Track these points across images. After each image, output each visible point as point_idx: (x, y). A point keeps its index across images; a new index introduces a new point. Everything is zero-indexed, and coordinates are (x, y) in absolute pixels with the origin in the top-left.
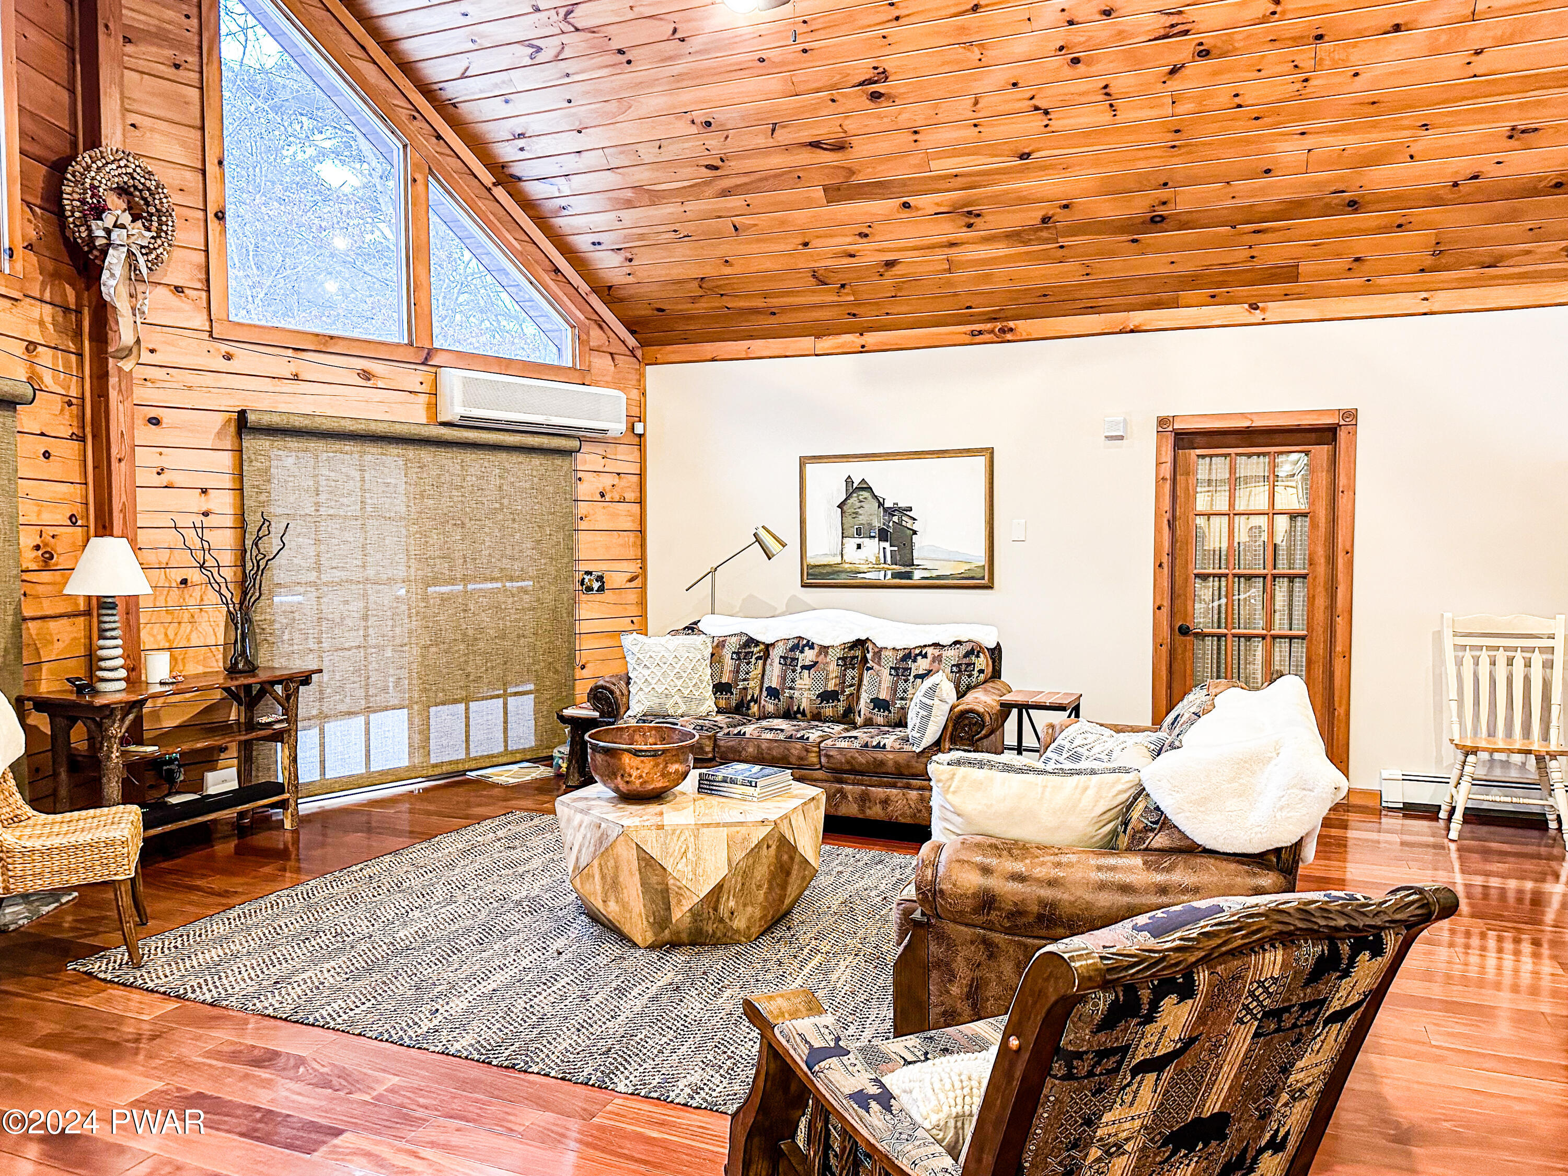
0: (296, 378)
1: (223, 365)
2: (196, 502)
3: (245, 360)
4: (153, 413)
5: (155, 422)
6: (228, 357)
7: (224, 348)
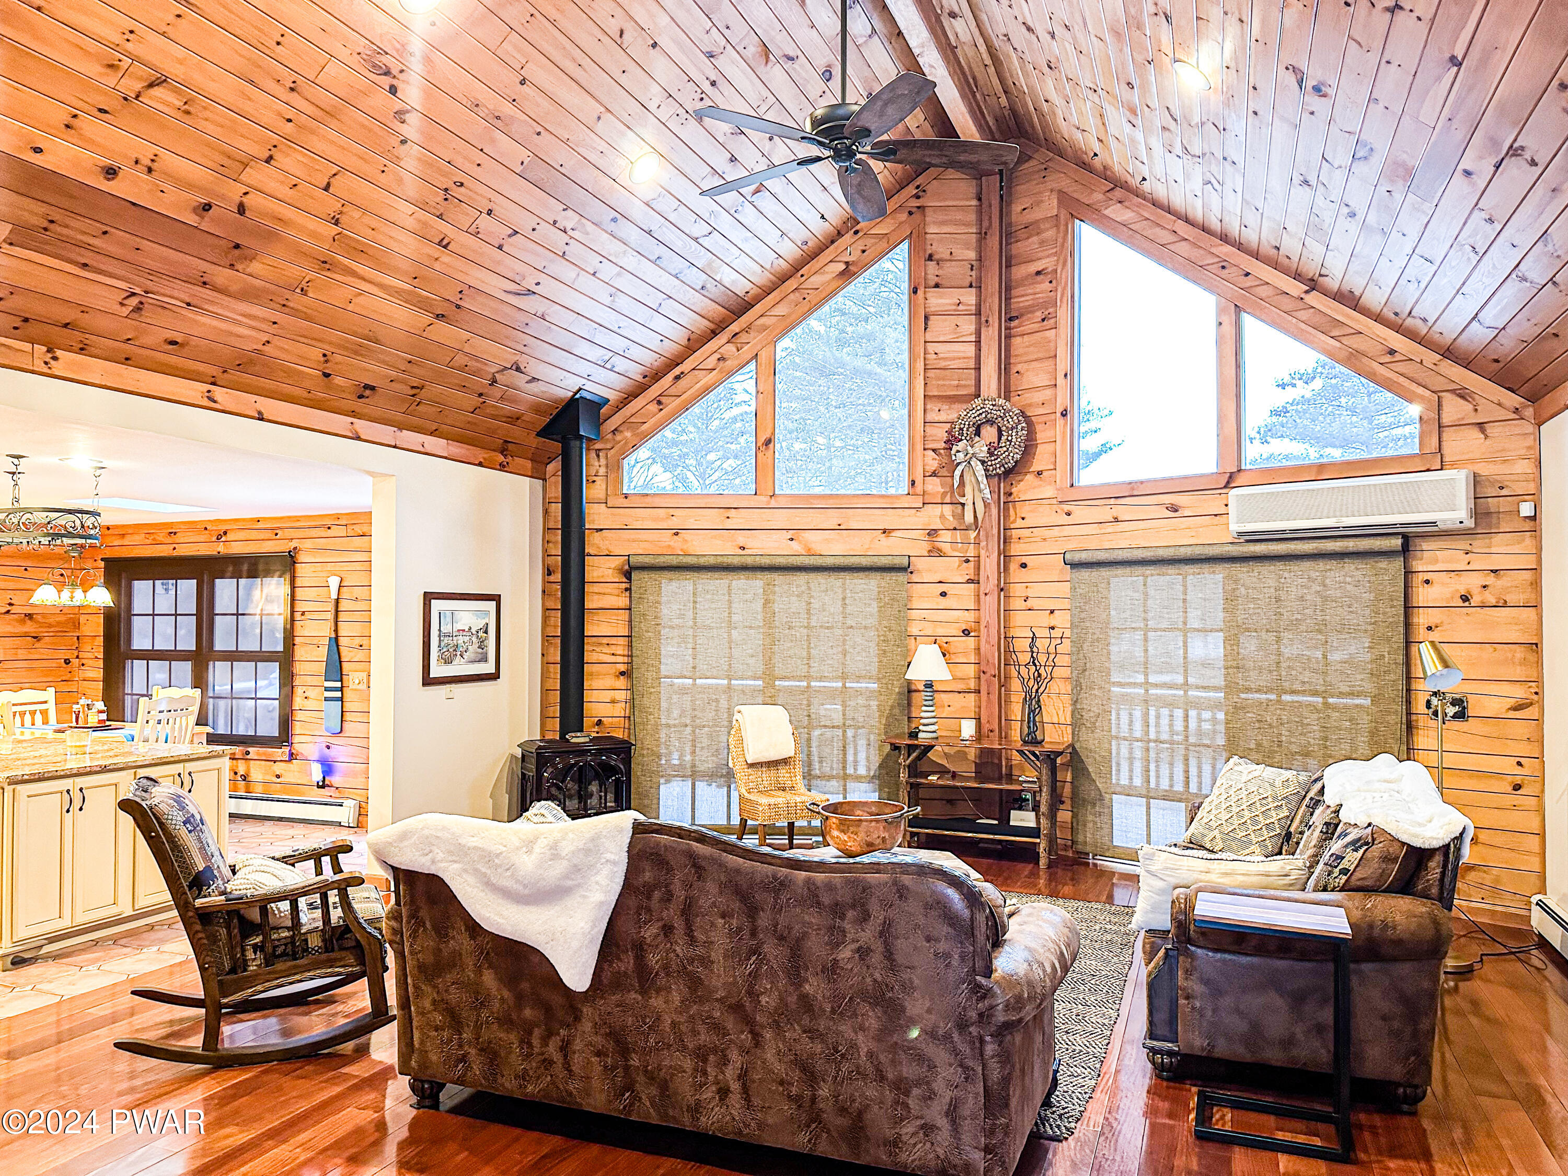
0: (1116, 520)
1: (1067, 520)
2: (1045, 620)
3: (1081, 513)
4: (1024, 560)
5: (1024, 566)
6: (1068, 514)
7: (1066, 508)
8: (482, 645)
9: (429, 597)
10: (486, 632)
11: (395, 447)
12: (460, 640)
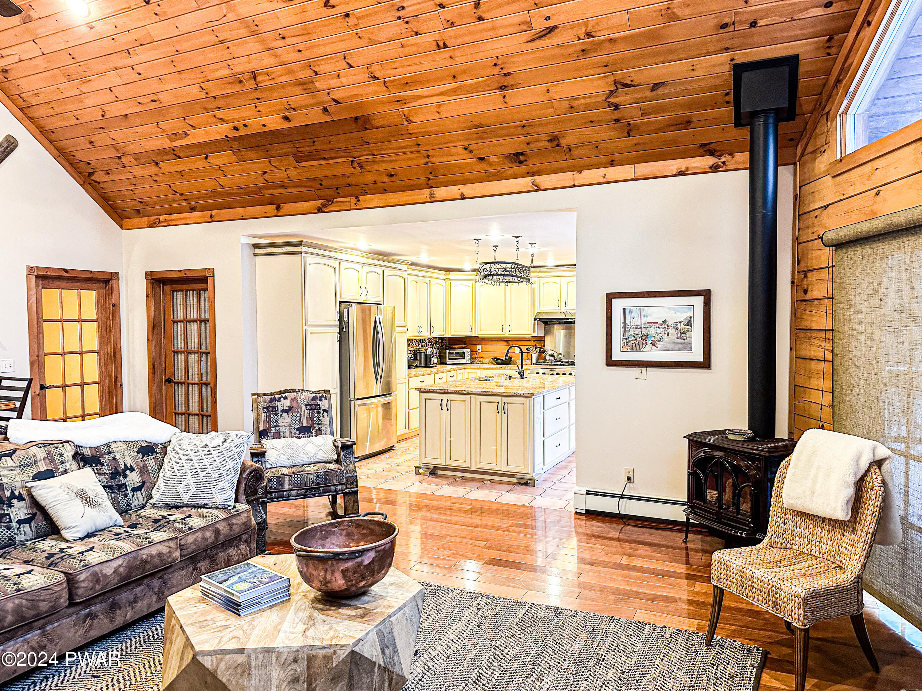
8: (682, 335)
9: (610, 297)
10: (689, 324)
11: (574, 186)
12: (652, 331)
